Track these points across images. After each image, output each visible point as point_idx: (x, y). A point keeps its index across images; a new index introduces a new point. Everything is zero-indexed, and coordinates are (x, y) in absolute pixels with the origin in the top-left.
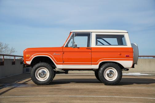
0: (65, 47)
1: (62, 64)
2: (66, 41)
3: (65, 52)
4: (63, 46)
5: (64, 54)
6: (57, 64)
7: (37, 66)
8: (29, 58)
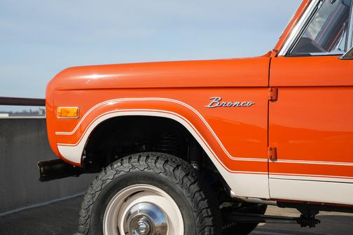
0: (288, 55)
1: (268, 169)
2: (299, 15)
3: (280, 91)
4: (276, 51)
5: (273, 100)
6: (233, 166)
7: (110, 174)
8: (69, 124)
